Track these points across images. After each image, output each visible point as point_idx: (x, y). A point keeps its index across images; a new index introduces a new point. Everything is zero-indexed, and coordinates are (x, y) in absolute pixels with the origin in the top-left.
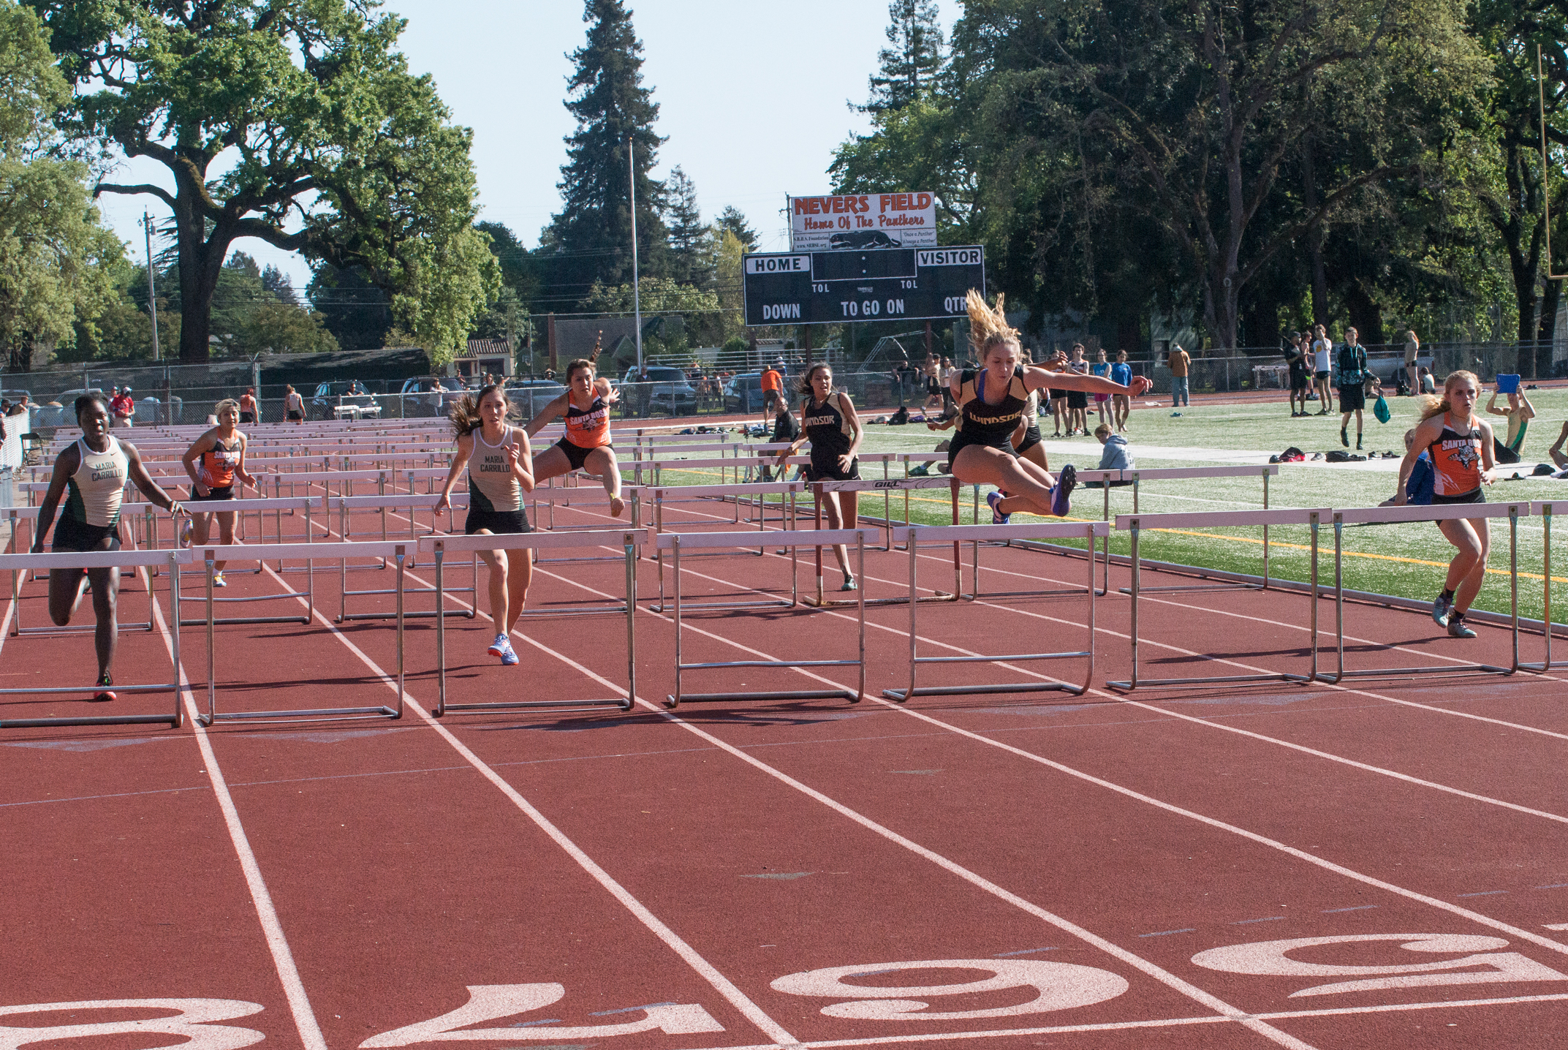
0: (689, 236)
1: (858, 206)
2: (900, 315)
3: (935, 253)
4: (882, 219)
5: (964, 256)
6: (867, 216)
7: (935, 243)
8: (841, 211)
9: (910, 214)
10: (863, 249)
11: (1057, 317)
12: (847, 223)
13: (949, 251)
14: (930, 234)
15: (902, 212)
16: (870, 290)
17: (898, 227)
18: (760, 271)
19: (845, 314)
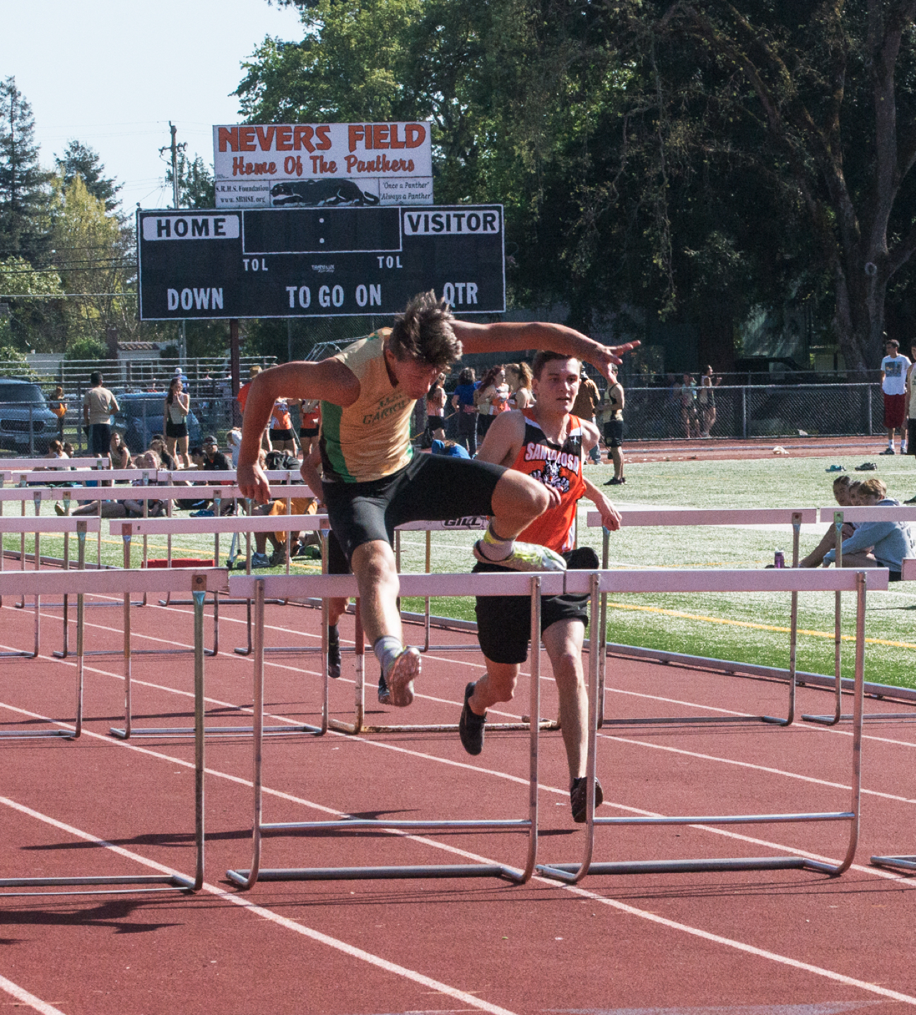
0: (19, 186)
1: (315, 140)
2: (376, 308)
3: (431, 214)
4: (351, 161)
5: (474, 220)
6: (328, 156)
7: (430, 200)
8: (289, 148)
9: (393, 155)
10: (321, 206)
11: (612, 316)
12: (298, 167)
13: (452, 213)
14: (423, 186)
15: (380, 152)
16: (331, 268)
17: (375, 174)
18: (164, 237)
19: (292, 305)
